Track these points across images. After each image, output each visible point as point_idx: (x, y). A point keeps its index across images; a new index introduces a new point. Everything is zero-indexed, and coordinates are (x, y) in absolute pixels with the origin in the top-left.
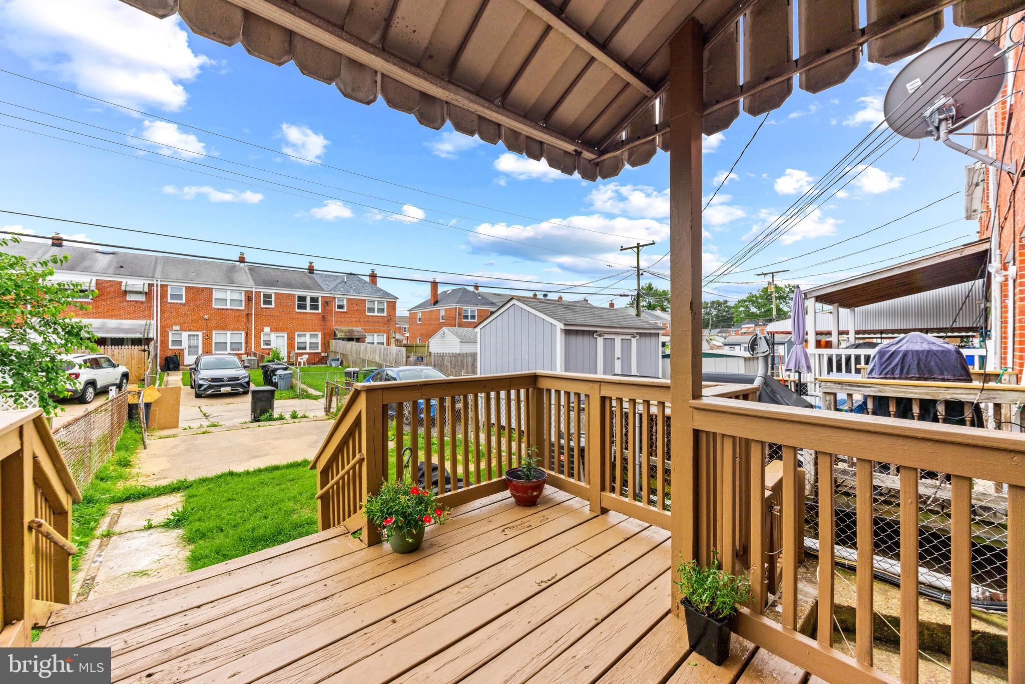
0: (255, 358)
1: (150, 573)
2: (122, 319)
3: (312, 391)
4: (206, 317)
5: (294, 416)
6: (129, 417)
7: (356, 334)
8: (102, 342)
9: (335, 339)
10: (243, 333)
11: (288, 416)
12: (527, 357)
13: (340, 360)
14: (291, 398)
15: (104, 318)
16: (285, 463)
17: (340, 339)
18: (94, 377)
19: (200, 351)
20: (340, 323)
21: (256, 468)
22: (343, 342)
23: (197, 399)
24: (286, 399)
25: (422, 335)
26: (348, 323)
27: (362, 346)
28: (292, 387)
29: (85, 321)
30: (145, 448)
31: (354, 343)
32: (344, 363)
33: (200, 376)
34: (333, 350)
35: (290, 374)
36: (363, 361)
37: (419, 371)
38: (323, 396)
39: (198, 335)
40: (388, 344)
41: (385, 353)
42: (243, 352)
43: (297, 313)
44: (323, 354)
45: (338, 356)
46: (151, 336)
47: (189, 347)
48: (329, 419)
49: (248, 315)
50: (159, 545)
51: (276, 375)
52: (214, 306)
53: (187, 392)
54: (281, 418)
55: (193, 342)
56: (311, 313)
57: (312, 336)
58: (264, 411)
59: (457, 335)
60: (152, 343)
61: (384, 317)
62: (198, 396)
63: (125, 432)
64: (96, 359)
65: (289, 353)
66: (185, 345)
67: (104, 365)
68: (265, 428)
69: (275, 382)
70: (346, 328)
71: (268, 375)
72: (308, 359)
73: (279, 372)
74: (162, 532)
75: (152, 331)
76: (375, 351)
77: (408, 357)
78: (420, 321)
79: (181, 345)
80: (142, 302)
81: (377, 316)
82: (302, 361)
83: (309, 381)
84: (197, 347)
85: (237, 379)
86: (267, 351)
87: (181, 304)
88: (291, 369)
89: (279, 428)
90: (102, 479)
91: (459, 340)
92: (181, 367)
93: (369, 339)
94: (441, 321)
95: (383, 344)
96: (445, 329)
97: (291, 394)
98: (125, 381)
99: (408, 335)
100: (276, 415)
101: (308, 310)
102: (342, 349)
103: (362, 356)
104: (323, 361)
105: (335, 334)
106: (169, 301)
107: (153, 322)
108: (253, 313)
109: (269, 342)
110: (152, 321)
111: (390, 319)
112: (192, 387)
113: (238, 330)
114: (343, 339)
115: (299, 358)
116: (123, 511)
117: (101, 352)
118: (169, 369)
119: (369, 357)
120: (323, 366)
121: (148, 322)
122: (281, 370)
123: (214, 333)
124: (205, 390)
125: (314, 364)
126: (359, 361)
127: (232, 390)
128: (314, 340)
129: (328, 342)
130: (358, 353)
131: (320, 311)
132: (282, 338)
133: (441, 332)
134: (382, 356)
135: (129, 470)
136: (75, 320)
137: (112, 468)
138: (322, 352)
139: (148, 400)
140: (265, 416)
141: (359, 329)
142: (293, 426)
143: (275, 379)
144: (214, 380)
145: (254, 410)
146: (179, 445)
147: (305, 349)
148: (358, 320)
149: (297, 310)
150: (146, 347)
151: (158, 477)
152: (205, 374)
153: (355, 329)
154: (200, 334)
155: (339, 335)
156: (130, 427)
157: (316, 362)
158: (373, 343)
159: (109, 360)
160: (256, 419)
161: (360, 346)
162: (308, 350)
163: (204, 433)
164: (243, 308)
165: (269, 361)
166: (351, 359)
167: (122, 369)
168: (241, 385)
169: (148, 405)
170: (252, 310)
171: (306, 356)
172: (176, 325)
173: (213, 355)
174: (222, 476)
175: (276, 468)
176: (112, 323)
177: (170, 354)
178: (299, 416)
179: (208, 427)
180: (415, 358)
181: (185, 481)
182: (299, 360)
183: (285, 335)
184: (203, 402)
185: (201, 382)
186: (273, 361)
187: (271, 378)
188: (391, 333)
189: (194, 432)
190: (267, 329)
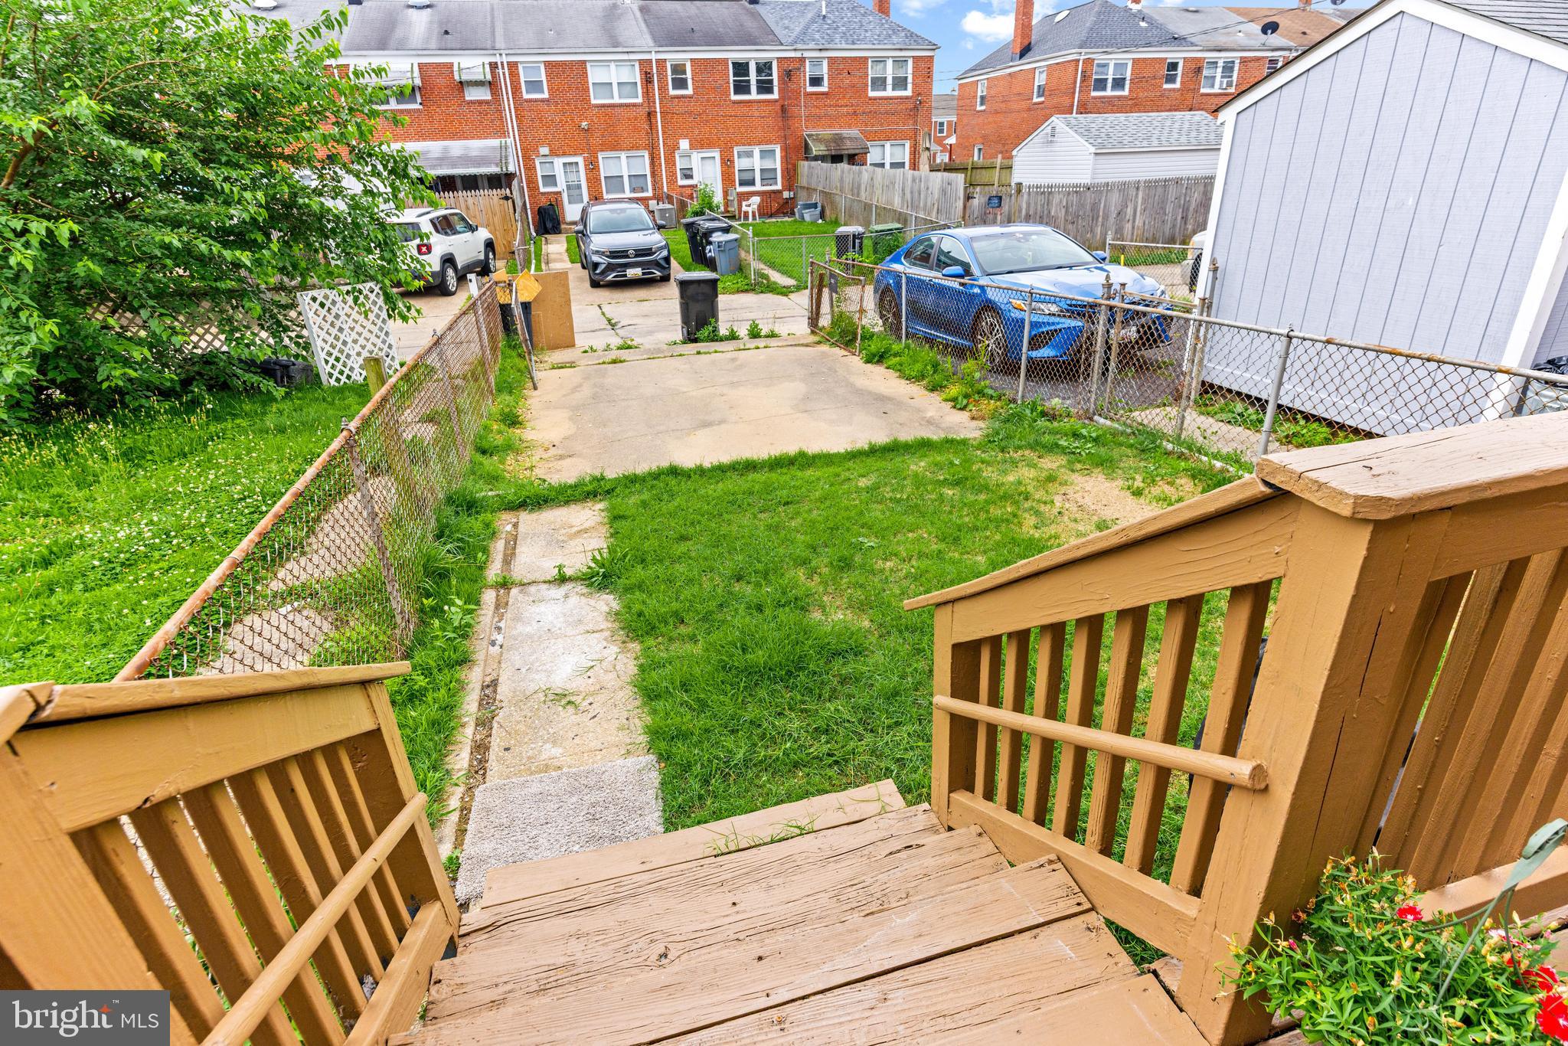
0: (670, 206)
1: (577, 699)
2: (466, 138)
3: (776, 277)
4: (584, 124)
5: (755, 334)
6: (504, 327)
7: (848, 144)
8: (447, 184)
9: (807, 159)
10: (646, 154)
11: (743, 331)
12: (1411, 202)
13: (819, 205)
14: (742, 291)
15: (445, 139)
16: (766, 457)
17: (816, 158)
18: (451, 250)
19: (586, 198)
20: (815, 119)
21: (716, 463)
22: (824, 165)
23: (595, 290)
24: (733, 293)
25: (985, 139)
26: (833, 120)
27: (866, 172)
28: (740, 268)
29: (411, 147)
30: (535, 388)
31: (844, 166)
32: (828, 212)
33: (593, 247)
34: (805, 184)
35: (736, 240)
36: (867, 207)
37: (1019, 240)
38: (798, 288)
39: (577, 163)
40: (914, 166)
41: (916, 188)
42: (650, 194)
43: (735, 102)
44: (786, 194)
45: (816, 198)
46: (511, 169)
47: (569, 187)
48: (819, 343)
49: (649, 114)
50: (582, 628)
51: (710, 243)
52: (593, 102)
53: (577, 277)
54: (733, 337)
55: (573, 177)
56: (759, 101)
57: (764, 154)
58: (702, 323)
59: (1086, 134)
60: (515, 183)
61: (907, 98)
62: (595, 284)
63: (505, 357)
64: (445, 217)
65: (726, 193)
66: (561, 185)
67: (459, 228)
68: (712, 357)
69: (711, 257)
70: (827, 132)
71: (698, 241)
72: (759, 206)
73: (717, 237)
74: (583, 595)
75: (511, 160)
76: (893, 184)
77: (968, 197)
78: (982, 104)
79: (555, 185)
80: (487, 102)
81: (891, 98)
82: (750, 210)
83: (767, 252)
84: (579, 187)
85: (648, 252)
86: (688, 191)
87: (543, 101)
88: (736, 231)
89: (733, 360)
90: (484, 452)
91: (1093, 150)
92: (563, 226)
93: (873, 156)
94: (1036, 100)
95: (902, 165)
96: (1057, 120)
97: (742, 283)
98: (491, 256)
99: (952, 140)
100: (723, 331)
101: (754, 95)
102: (822, 180)
103: (863, 196)
104: (786, 208)
105: (807, 147)
106: (526, 96)
107: (510, 141)
108: (658, 110)
109: (689, 172)
110: (508, 140)
111: (918, 106)
112: (584, 267)
113: (638, 149)
114: (822, 158)
115: (744, 203)
116: (521, 528)
117: (447, 205)
118: (547, 232)
119: (879, 199)
120: (786, 219)
121: (503, 140)
122: (720, 233)
123: (600, 155)
124: (603, 273)
125: (771, 216)
126: (856, 207)
127: (644, 274)
128: (768, 164)
129: (795, 167)
130: (856, 189)
131: (775, 96)
132: (711, 161)
133: (1045, 129)
134: (908, 196)
135: (518, 431)
136: (396, 146)
137: (495, 427)
138: (784, 189)
139: (525, 297)
140: (705, 332)
141: (854, 132)
142: (756, 356)
143: (711, 251)
144: (614, 254)
145: (686, 321)
146: (580, 385)
147: (752, 183)
148: (851, 110)
149: (734, 97)
150: (508, 190)
151: (560, 452)
152: (600, 242)
153: (846, 132)
154: (580, 160)
155: (816, 149)
156: (510, 346)
157: (774, 210)
158: (882, 165)
159: (463, 219)
160: (691, 338)
161: (860, 172)
162: (758, 187)
163: (614, 362)
164: (640, 100)
165: (696, 214)
166: (842, 203)
167: (483, 234)
168: (656, 264)
169: (526, 307)
170: (654, 103)
171: (756, 200)
172: (542, 145)
173: (605, 203)
174: (659, 475)
175: (750, 466)
176: (457, 147)
177: (543, 202)
178: (763, 333)
179: (618, 348)
180: (984, 200)
181: (603, 478)
182: (744, 208)
183: (717, 154)
184: (603, 295)
185: (596, 258)
186: (702, 213)
187: (704, 249)
188: (920, 139)
189: (599, 357)
190: (684, 144)
